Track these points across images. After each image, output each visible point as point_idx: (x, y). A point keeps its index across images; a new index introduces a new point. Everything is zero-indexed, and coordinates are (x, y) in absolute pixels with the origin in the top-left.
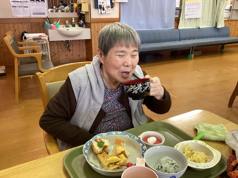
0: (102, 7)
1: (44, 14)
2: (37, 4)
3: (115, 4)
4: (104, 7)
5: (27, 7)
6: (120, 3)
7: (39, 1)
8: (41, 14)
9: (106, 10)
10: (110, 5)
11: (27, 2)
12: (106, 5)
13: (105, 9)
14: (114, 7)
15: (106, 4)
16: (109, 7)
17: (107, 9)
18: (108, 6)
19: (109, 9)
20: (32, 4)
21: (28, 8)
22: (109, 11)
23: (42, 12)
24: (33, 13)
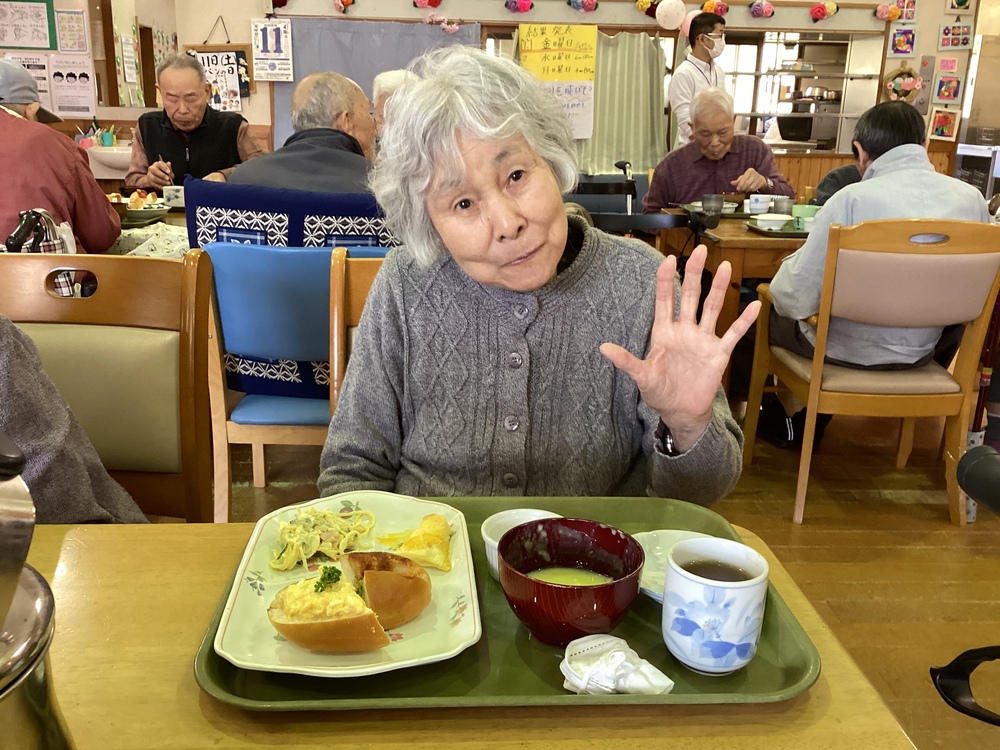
0: (214, 94)
1: (87, 109)
2: (69, 84)
3: (258, 86)
4: (221, 94)
5: (46, 91)
6: (272, 84)
7: (75, 77)
8: (79, 109)
9: (225, 103)
10: (238, 89)
11: (45, 79)
12: (225, 88)
13: (222, 100)
14: (252, 95)
15: (224, 84)
16: (235, 95)
17: (228, 100)
18: (232, 91)
19: (234, 100)
20: (57, 84)
21: (48, 94)
22: (234, 104)
23: (81, 105)
24: (60, 107)
